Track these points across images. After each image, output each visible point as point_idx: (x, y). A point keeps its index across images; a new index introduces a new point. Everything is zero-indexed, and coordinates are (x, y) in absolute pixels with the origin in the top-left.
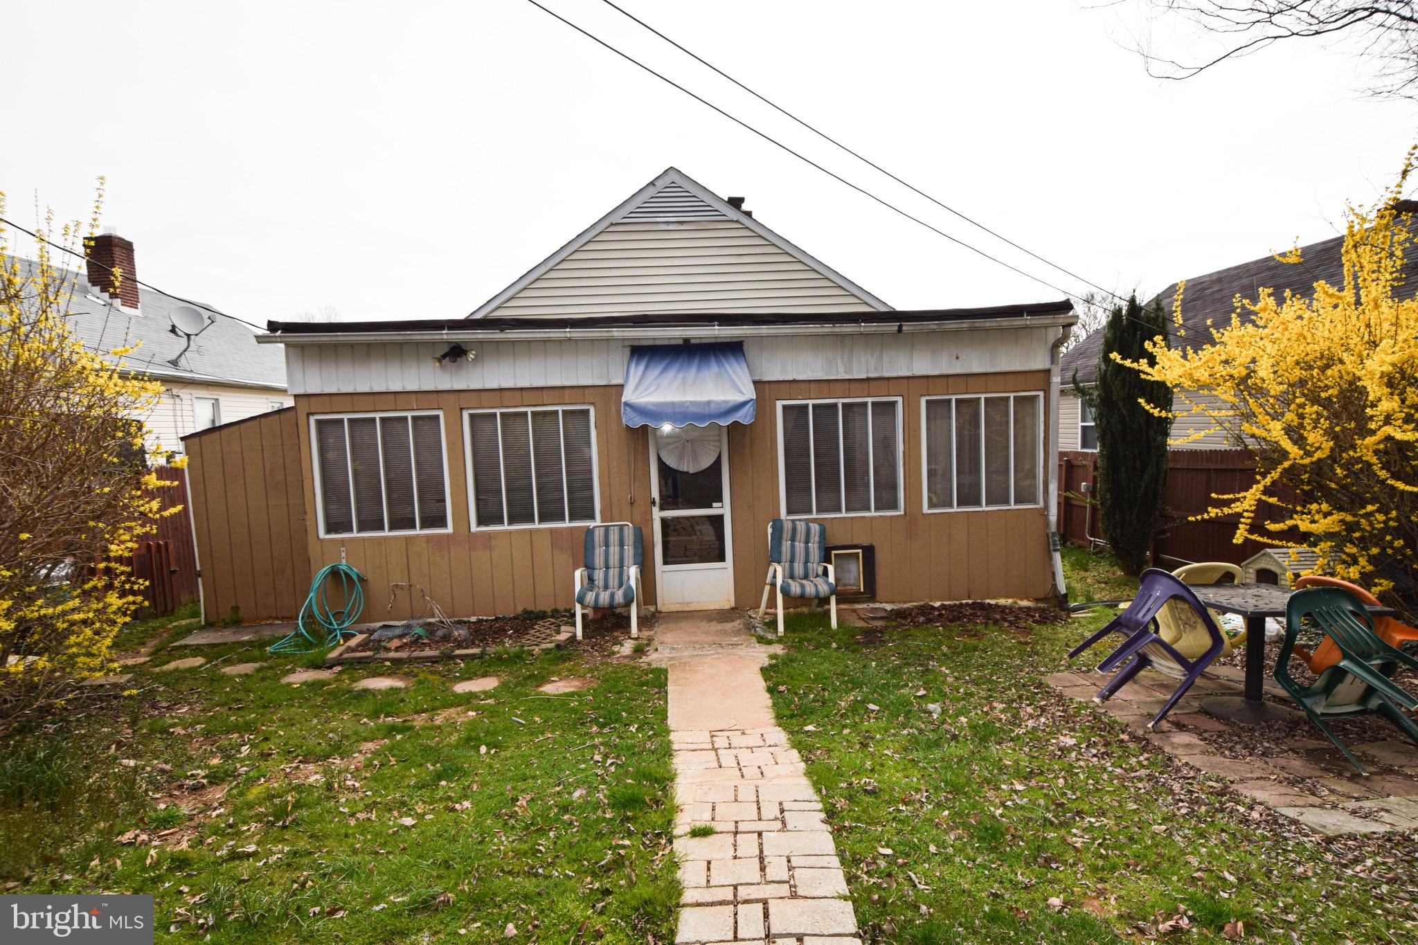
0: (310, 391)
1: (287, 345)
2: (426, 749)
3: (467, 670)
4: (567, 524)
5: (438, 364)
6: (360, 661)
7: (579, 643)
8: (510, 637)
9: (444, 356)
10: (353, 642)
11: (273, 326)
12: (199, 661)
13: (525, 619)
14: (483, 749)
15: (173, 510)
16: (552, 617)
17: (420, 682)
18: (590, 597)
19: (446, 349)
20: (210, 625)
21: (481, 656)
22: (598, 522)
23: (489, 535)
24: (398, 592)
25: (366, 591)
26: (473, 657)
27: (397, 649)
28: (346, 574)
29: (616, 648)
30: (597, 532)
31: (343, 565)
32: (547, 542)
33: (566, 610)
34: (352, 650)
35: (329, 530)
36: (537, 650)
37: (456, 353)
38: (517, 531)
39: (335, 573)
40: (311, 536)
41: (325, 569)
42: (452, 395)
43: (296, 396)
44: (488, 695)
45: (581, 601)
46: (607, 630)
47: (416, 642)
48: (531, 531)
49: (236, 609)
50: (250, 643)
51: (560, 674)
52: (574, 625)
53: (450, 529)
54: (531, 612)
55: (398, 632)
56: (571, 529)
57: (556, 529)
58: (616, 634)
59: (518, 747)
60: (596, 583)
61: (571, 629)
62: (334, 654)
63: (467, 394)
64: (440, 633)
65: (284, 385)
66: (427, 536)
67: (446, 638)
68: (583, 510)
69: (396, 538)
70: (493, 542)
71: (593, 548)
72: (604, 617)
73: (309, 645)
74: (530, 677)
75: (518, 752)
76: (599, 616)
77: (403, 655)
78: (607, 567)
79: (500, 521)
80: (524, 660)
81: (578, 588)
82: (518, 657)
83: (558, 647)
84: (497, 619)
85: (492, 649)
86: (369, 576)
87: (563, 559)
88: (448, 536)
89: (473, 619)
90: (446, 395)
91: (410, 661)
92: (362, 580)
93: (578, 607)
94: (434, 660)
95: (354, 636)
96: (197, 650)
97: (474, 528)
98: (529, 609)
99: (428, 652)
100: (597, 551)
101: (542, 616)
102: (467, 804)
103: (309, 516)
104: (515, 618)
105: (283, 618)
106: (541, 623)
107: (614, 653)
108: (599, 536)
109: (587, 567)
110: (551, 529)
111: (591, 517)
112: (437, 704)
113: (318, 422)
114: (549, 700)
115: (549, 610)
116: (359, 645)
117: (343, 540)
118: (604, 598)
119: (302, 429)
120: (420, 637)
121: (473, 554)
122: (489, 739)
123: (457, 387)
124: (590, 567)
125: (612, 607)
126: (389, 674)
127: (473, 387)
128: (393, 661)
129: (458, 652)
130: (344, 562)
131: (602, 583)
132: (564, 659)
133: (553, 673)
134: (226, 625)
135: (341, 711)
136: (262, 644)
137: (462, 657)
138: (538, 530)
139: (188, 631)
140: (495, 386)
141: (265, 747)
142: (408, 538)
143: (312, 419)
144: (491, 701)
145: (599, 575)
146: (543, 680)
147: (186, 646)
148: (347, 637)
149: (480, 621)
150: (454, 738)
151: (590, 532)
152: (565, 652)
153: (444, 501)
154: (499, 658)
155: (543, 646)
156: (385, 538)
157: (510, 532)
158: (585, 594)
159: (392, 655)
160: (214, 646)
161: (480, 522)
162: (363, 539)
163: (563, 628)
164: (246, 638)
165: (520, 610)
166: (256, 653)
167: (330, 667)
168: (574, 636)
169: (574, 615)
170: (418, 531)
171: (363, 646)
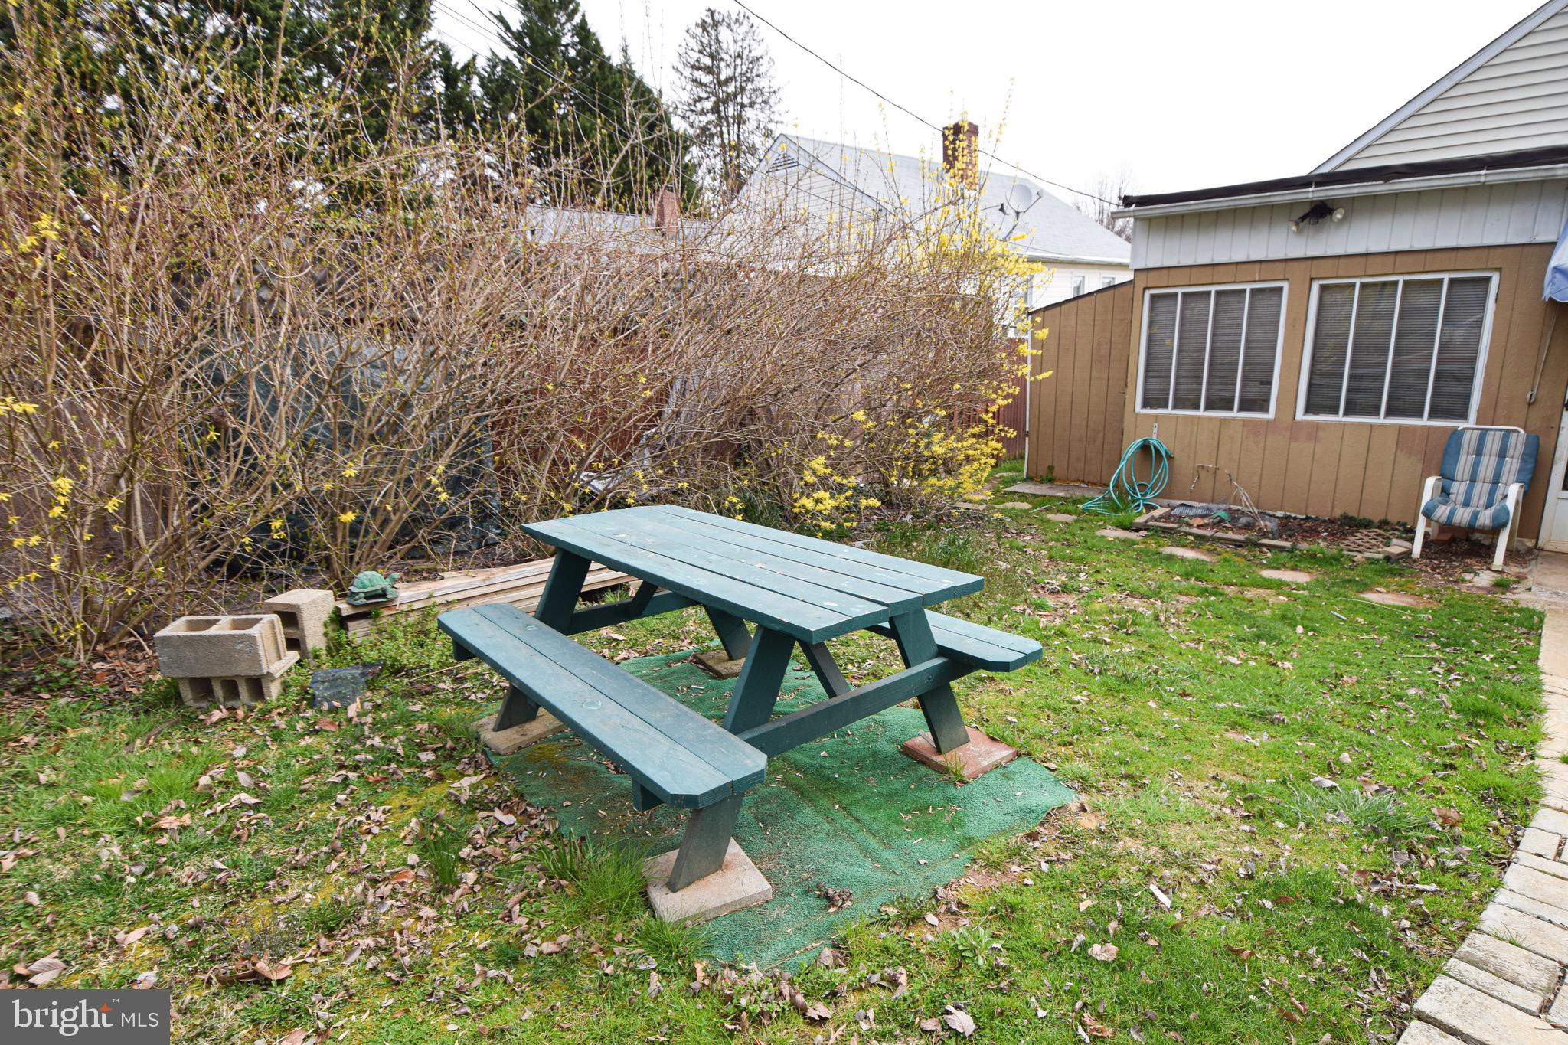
0: (1150, 265)
1: (1136, 219)
2: (1240, 615)
3: (1276, 561)
4: (1424, 421)
5: (1294, 228)
6: (1164, 530)
7: (1415, 561)
8: (1325, 538)
9: (1303, 218)
10: (1157, 513)
11: (1127, 201)
12: (1026, 506)
13: (1342, 525)
14: (1300, 629)
15: (1045, 375)
16: (1379, 527)
17: (1225, 560)
18: (1442, 512)
19: (1307, 210)
20: (1029, 479)
21: (1291, 550)
22: (1471, 422)
23: (1317, 426)
24: (1203, 474)
25: (1171, 468)
26: (1282, 549)
27: (1199, 527)
28: (1157, 450)
29: (1468, 577)
30: (1467, 436)
31: (1154, 441)
32: (1392, 441)
33: (1399, 523)
34: (1153, 519)
35: (1145, 405)
36: (1359, 557)
37: (1319, 212)
38: (1353, 424)
39: (1145, 448)
40: (1128, 409)
41: (1139, 442)
42: (1303, 264)
43: (1136, 271)
44: (1299, 587)
45: (1428, 514)
46: (1456, 554)
47: (1218, 524)
48: (1372, 426)
49: (1051, 469)
50: (1065, 499)
51: (1387, 586)
52: (1412, 540)
53: (1271, 415)
54: (1352, 519)
55: (1200, 512)
56: (1429, 428)
57: (1407, 427)
58: (1469, 561)
59: (1339, 636)
60: (1452, 497)
61: (1408, 544)
62: (1141, 520)
63: (1323, 262)
64: (1243, 520)
65: (1126, 260)
66: (1245, 421)
67: (1248, 527)
68: (1452, 405)
69: (1210, 419)
70: (1321, 434)
71: (1458, 454)
72: (1453, 540)
73: (1116, 509)
74: (1349, 581)
75: (1337, 642)
76: (1446, 537)
77: (1208, 532)
78: (1473, 480)
79: (1334, 410)
80: (1341, 563)
81: (1426, 498)
82: (1336, 559)
83: (1388, 558)
84: (1308, 518)
85: (1304, 546)
86: (1176, 455)
87: (1409, 464)
88: (1268, 421)
89: (1280, 514)
90: (1295, 264)
91: (1214, 540)
92: (1169, 457)
93: (1422, 521)
94: (1238, 544)
95: (1155, 508)
96: (1023, 497)
97: (1300, 415)
98: (1351, 514)
99: (1230, 535)
100: (1462, 459)
101: (1367, 524)
102: (1288, 664)
103: (1129, 390)
104: (1331, 521)
105: (1088, 483)
106: (1364, 532)
107: (1463, 581)
108: (1469, 440)
109: (1443, 476)
110: (1400, 427)
111: (1463, 415)
112: (1246, 581)
113: (1153, 297)
114: (1373, 607)
115: (1376, 520)
116: (1161, 517)
117: (1157, 416)
118: (1462, 516)
119: (1137, 303)
120: (1222, 520)
121: (1294, 445)
122: (1306, 622)
123: (1311, 254)
124: (1447, 477)
125: (1471, 528)
126: (1193, 547)
127: (1330, 253)
128: (1197, 536)
129: (1265, 541)
130: (1155, 437)
131: (1461, 498)
132: (1392, 573)
133: (1380, 584)
134: (1042, 482)
135: (1154, 566)
136: (1075, 502)
137: (1270, 547)
138: (1382, 425)
139: (1014, 481)
140: (1362, 250)
141: (1099, 577)
142: (1223, 421)
143: (1148, 294)
144: (1306, 593)
145: (1458, 489)
146: (1366, 587)
147: (1015, 493)
148: (1150, 508)
149: (1288, 518)
150: (1268, 613)
151: (1456, 435)
152: (1395, 567)
153: (1270, 383)
154: (1312, 556)
155: (1368, 555)
156: (1199, 418)
157: (1344, 425)
158: (1435, 508)
159: (1195, 531)
160: (1036, 496)
161: (1308, 410)
162: (1177, 417)
163: (1395, 541)
164: (1061, 494)
165: (1338, 513)
166: (1070, 507)
167: (1137, 530)
168: (1410, 552)
169: (1412, 531)
170: (1235, 414)
171: (1166, 517)
